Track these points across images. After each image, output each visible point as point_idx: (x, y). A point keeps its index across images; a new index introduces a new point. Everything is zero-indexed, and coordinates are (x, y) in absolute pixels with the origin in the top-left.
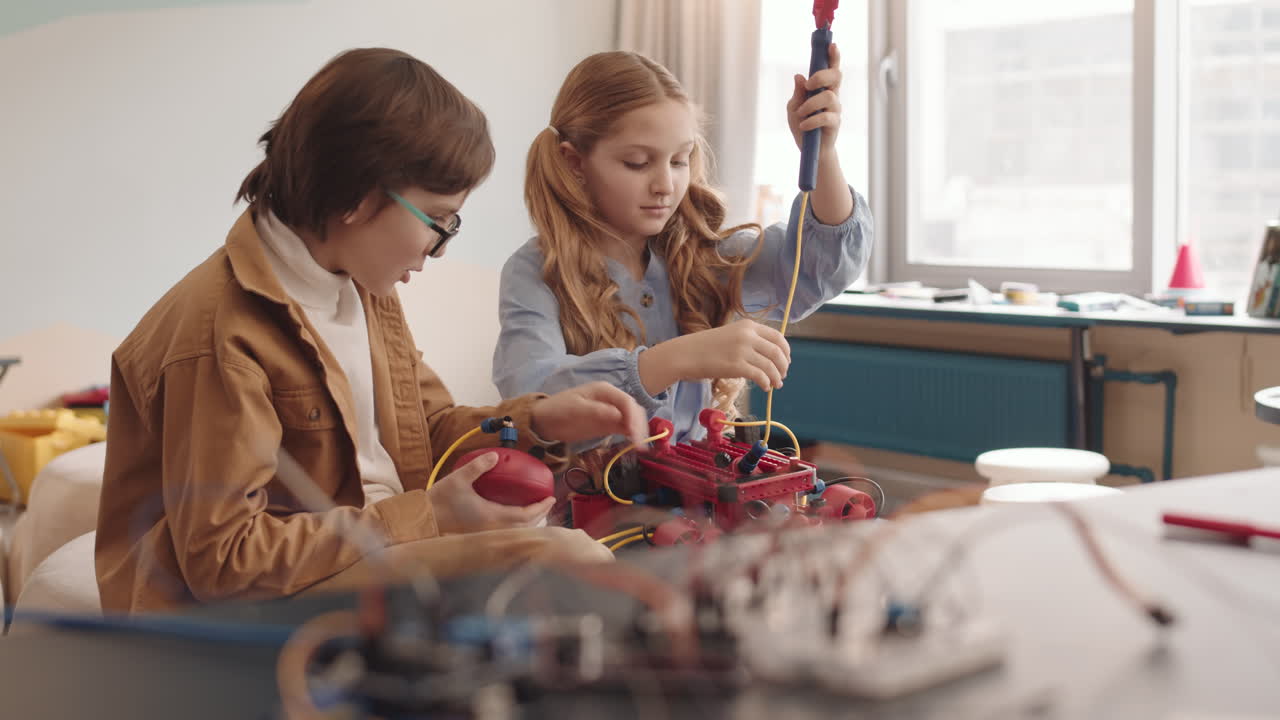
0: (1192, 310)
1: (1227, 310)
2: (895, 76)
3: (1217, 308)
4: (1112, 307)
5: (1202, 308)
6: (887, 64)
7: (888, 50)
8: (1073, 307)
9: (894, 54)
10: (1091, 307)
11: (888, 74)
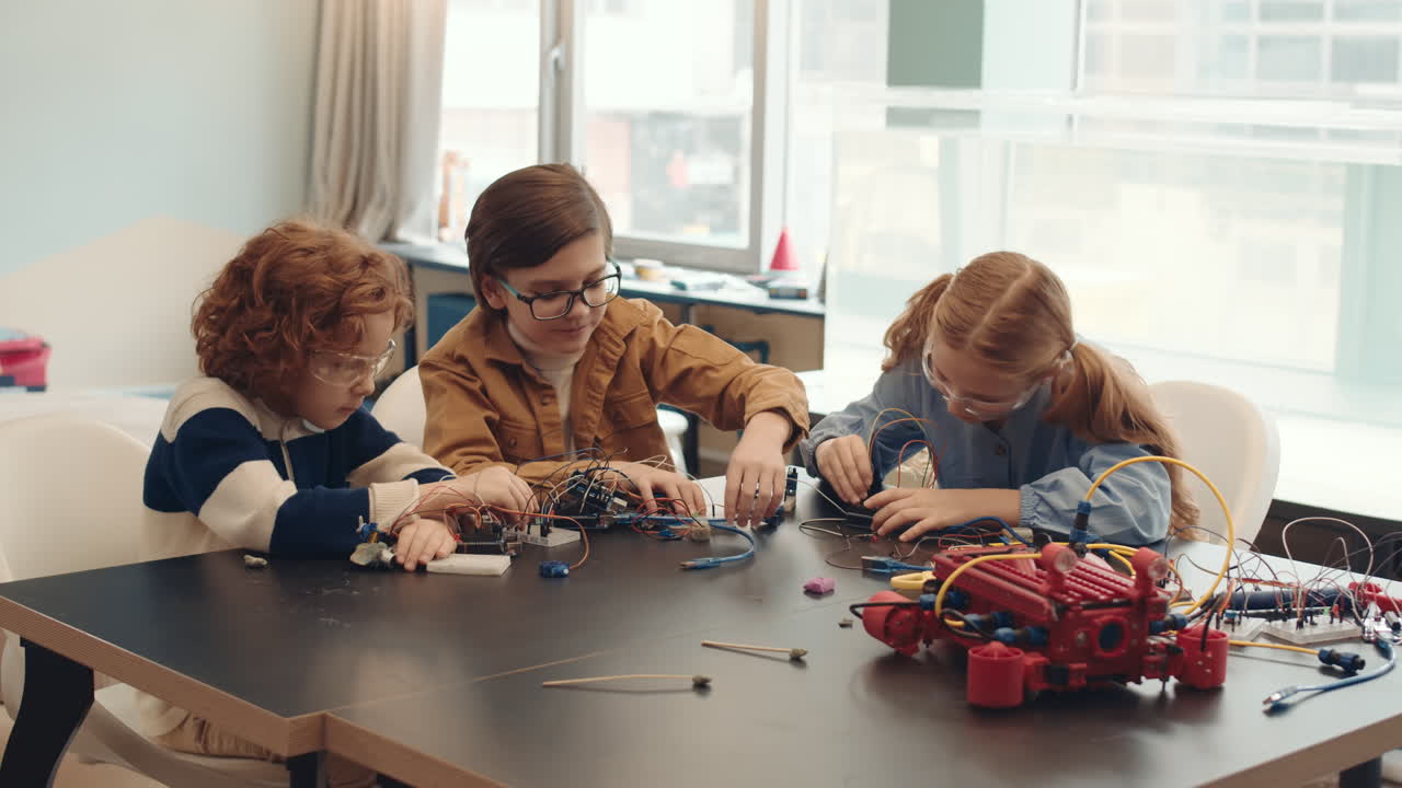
0: (775, 295)
1: (801, 295)
2: (562, 62)
3: (794, 294)
4: (715, 287)
5: (782, 293)
6: (556, 53)
7: (556, 42)
8: (682, 287)
9: (563, 45)
10: (698, 287)
11: (556, 62)
